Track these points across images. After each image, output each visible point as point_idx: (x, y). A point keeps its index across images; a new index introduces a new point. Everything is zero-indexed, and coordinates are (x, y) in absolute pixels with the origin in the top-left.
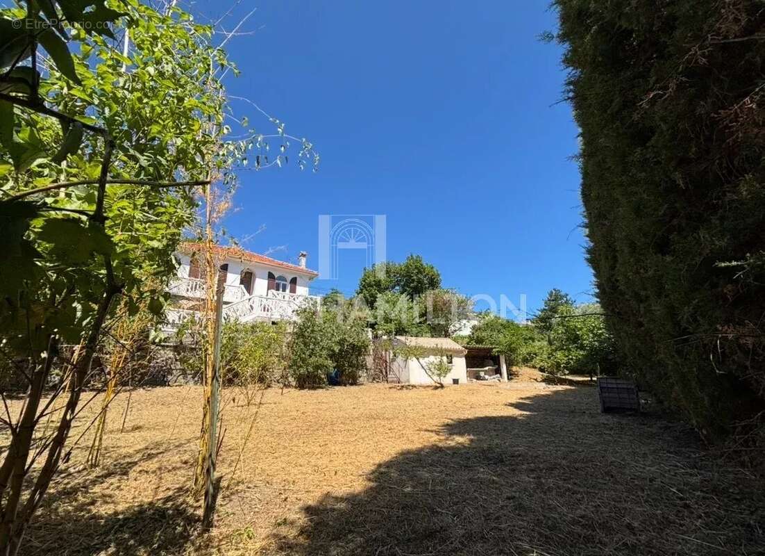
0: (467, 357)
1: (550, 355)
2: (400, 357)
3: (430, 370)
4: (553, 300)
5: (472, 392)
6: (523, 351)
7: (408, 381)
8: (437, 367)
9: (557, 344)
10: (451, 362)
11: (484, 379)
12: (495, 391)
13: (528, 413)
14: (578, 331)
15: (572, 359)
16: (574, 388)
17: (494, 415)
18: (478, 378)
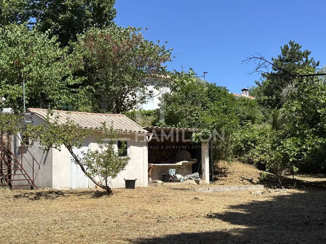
0: (151, 145)
1: (276, 144)
2: (37, 144)
3: (89, 165)
4: (287, 61)
5: (158, 199)
6: (238, 136)
7: (50, 184)
8: (102, 160)
9: (287, 127)
10: (125, 154)
11: (175, 180)
12: (192, 198)
13: (243, 227)
14: (320, 108)
15: (306, 150)
16: (304, 192)
17: (195, 231)
18: (166, 178)
